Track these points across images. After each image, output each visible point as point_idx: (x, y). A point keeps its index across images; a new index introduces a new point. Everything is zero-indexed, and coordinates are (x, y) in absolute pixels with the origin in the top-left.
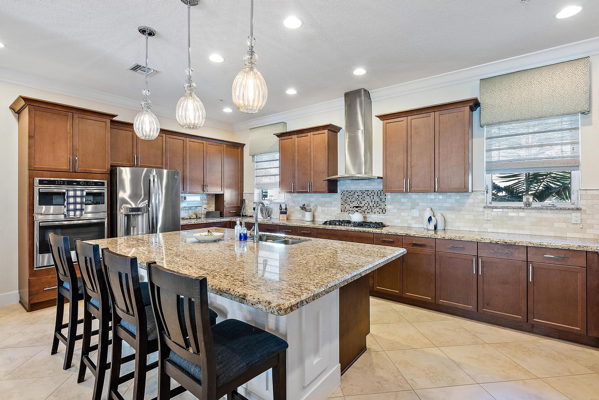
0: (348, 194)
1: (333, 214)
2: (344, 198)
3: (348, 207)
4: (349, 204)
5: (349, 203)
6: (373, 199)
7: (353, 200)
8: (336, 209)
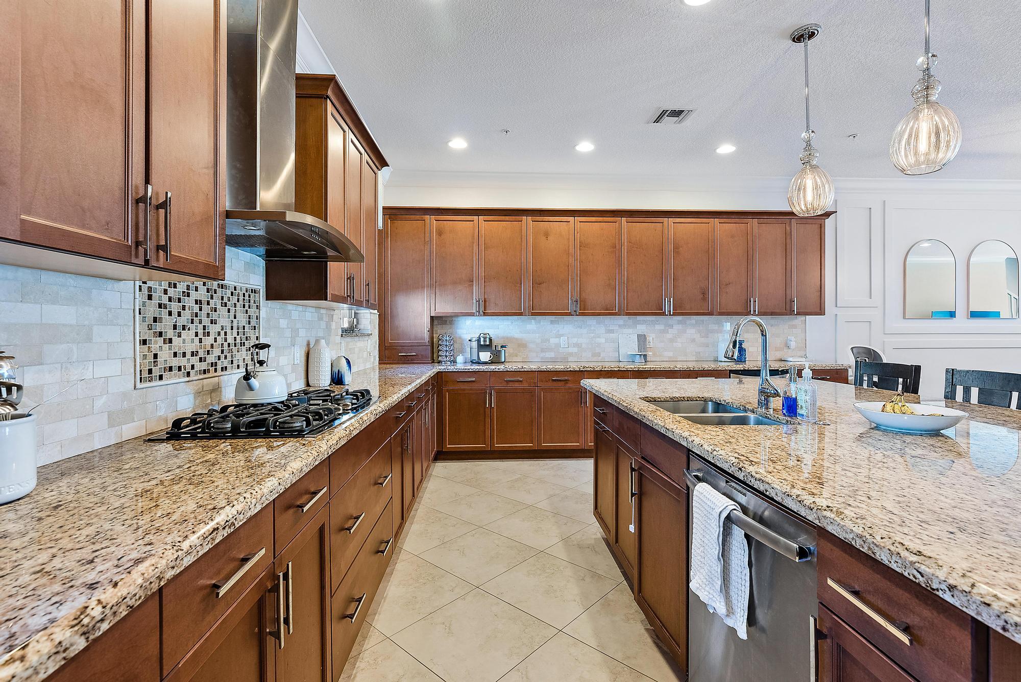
0: (166, 292)
1: (100, 403)
2: (152, 310)
3: (165, 355)
4: (170, 341)
5: (170, 333)
6: (235, 318)
7: (181, 321)
8: (111, 368)
